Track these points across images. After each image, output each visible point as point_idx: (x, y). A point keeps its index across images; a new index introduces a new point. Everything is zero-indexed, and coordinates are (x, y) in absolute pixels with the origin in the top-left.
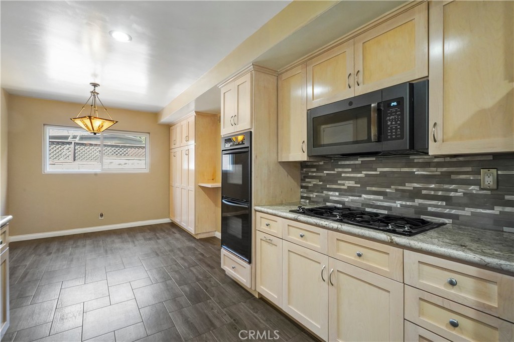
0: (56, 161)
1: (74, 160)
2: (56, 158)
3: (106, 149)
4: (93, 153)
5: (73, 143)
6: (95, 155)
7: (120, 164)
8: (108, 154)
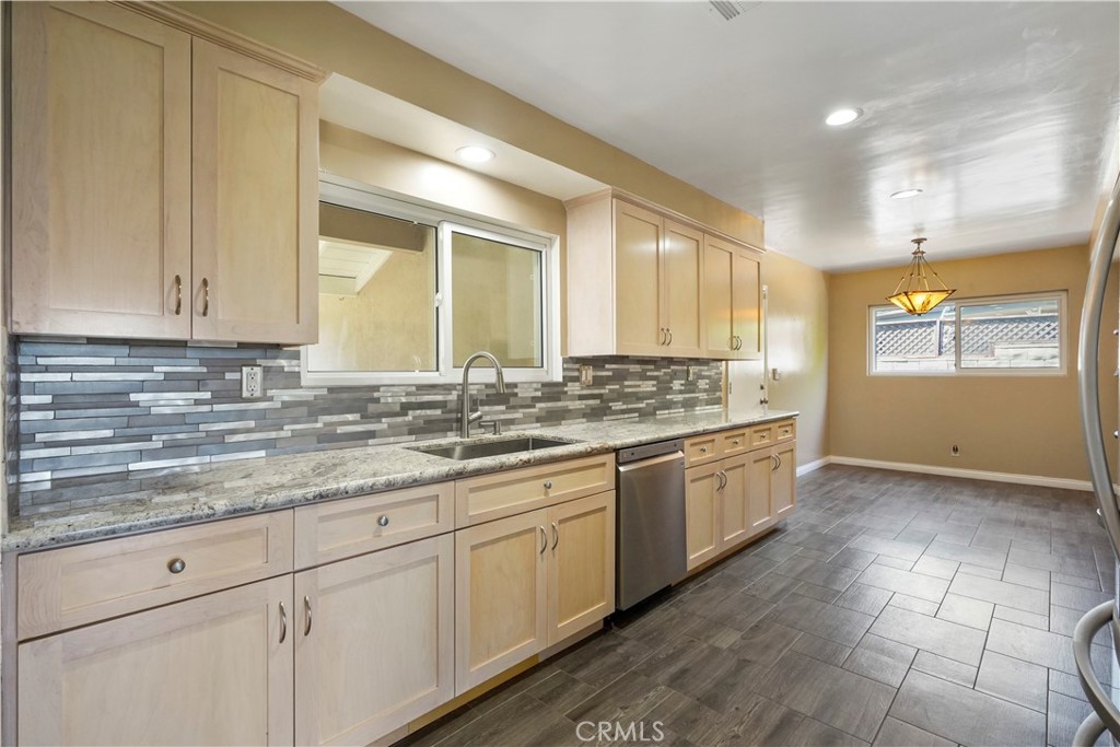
0: (908, 356)
1: (940, 353)
2: (909, 351)
3: (1007, 327)
4: (976, 339)
5: (938, 323)
6: (981, 342)
7: (1039, 359)
8: (1011, 338)
